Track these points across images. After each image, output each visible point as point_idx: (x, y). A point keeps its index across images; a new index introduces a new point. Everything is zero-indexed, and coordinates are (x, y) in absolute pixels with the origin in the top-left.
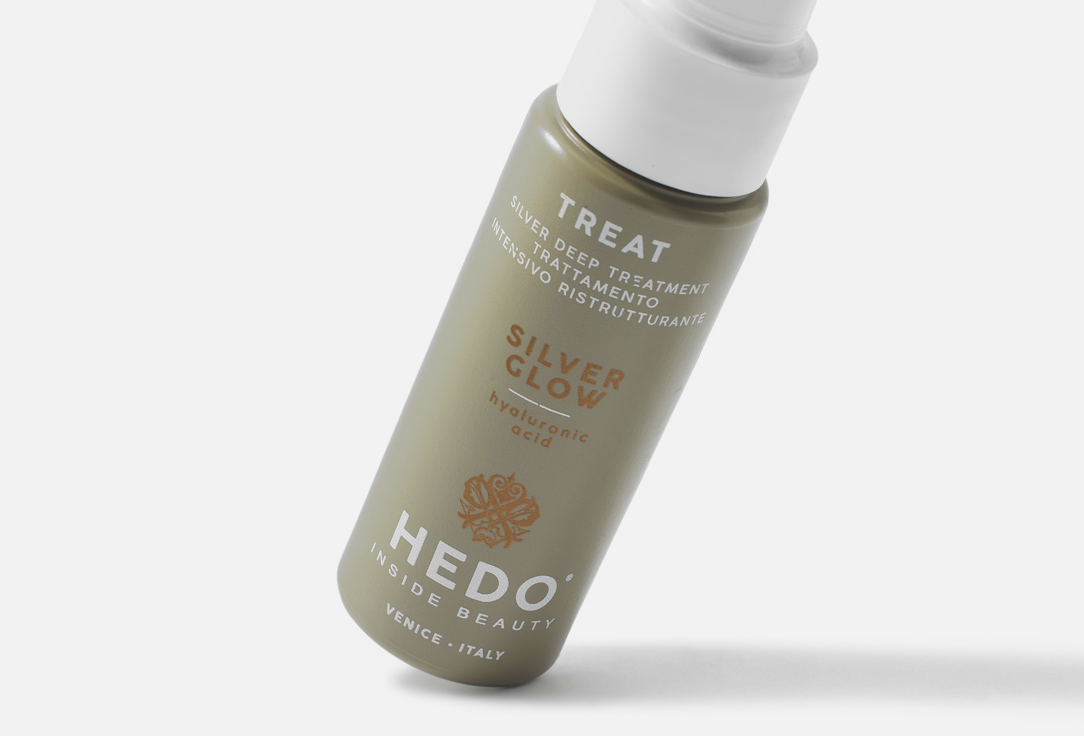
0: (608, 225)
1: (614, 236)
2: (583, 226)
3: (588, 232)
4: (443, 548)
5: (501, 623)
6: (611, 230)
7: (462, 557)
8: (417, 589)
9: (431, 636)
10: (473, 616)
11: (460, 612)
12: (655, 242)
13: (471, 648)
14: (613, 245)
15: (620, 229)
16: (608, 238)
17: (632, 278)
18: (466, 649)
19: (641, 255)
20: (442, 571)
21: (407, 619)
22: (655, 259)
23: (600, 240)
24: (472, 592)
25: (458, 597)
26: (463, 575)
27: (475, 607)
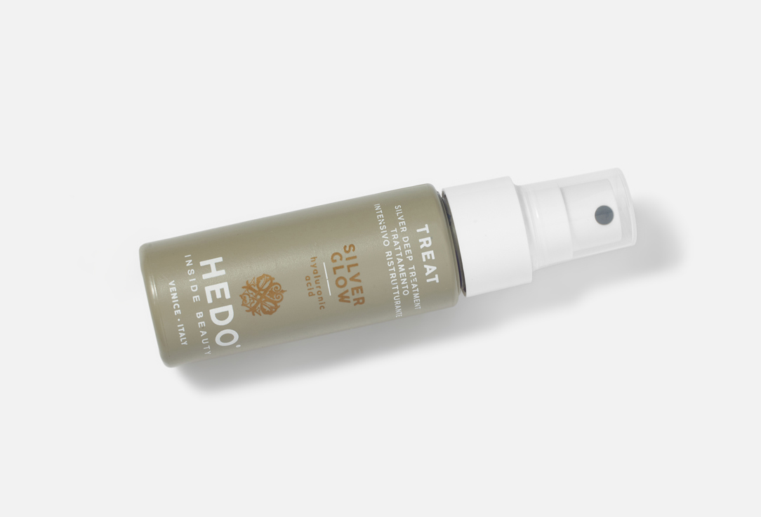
0: (432, 252)
1: (429, 258)
2: (422, 243)
3: (422, 247)
4: (225, 285)
5: (204, 333)
6: (430, 255)
7: (228, 296)
8: (194, 288)
9: (177, 309)
10: (201, 320)
11: (199, 313)
12: (437, 276)
13: (183, 329)
14: (424, 260)
15: (433, 258)
16: (426, 256)
17: (414, 277)
18: (181, 328)
19: (427, 274)
20: (213, 293)
21: (176, 294)
22: (428, 281)
23: (422, 254)
24: (213, 312)
25: (205, 307)
26: (219, 302)
27: (207, 317)
